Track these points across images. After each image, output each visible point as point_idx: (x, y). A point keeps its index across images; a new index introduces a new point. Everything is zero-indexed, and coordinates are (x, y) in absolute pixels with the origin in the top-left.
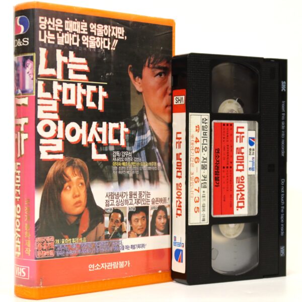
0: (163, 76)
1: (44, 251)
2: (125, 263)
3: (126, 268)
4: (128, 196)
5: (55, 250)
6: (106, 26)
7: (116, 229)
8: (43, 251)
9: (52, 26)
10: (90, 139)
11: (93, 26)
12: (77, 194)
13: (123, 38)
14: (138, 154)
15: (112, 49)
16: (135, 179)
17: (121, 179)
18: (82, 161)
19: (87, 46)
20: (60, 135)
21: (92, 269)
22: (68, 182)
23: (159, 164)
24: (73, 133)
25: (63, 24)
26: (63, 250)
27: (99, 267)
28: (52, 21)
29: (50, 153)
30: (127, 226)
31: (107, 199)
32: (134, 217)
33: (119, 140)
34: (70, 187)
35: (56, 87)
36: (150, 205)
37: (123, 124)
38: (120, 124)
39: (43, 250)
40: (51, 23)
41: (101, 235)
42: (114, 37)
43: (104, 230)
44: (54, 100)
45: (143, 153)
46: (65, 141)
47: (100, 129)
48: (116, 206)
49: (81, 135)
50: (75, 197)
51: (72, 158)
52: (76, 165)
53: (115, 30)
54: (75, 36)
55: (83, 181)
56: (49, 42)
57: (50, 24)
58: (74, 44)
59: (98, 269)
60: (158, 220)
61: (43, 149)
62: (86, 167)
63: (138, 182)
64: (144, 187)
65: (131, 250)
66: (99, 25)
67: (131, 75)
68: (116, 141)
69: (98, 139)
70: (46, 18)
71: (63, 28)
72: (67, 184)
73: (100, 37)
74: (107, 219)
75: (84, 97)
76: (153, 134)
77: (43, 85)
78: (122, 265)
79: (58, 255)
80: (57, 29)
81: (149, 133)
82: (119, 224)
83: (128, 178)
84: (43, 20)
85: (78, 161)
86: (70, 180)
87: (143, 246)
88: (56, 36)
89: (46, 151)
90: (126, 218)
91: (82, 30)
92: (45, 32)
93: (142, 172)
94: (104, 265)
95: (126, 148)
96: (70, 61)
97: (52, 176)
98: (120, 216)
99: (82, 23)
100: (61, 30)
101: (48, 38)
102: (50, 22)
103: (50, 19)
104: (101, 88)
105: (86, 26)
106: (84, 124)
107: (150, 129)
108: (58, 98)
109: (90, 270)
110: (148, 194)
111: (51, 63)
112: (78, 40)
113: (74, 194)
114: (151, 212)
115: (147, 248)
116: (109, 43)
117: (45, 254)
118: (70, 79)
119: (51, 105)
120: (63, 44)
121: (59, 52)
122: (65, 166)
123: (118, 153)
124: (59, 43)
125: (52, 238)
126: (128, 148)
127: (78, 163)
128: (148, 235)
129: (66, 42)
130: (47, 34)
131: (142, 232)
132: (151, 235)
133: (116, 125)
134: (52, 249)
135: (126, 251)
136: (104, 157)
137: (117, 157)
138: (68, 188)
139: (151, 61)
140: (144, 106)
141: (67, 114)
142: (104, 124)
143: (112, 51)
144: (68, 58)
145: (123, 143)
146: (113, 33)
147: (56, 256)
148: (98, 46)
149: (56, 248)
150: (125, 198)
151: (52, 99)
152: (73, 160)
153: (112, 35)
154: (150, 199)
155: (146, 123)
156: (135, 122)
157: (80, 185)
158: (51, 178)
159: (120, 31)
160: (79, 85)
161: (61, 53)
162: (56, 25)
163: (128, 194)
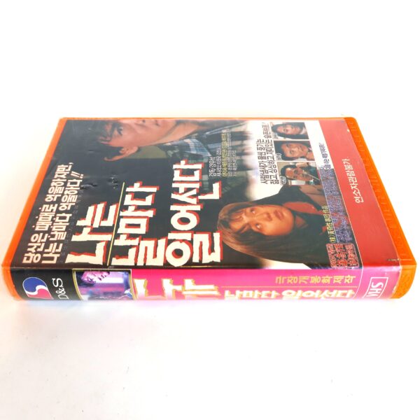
0: (122, 128)
1: (349, 256)
2: (346, 164)
3: (352, 163)
4: (264, 160)
5: (345, 242)
6: (53, 184)
7: (305, 173)
8: (349, 259)
9: (39, 247)
10: (194, 201)
11: (49, 198)
12: (265, 216)
13: (70, 167)
14: (212, 151)
15: (81, 177)
16: (243, 153)
17: (243, 167)
18: (222, 211)
19: (74, 204)
20: (188, 236)
21: (360, 199)
22: (250, 226)
23: (224, 131)
24: (184, 221)
25: (38, 232)
26: (342, 233)
27: (357, 191)
28: (32, 247)
29: (211, 250)
30: (301, 162)
31: (269, 182)
32: (289, 155)
33: (196, 170)
34: (258, 224)
35: (122, 242)
36: (272, 139)
37: (175, 166)
38: (176, 169)
39: (347, 258)
40: (35, 247)
41: (316, 189)
42: (67, 175)
43: (308, 186)
44: (139, 244)
45: (211, 146)
46: (195, 231)
47: (181, 191)
48: (278, 173)
49: (188, 211)
50: (269, 218)
51: (218, 222)
52: (227, 217)
53: (59, 174)
54: (58, 218)
55: (248, 210)
56: (59, 250)
57: (36, 249)
58: (67, 220)
59: (359, 193)
60: (289, 132)
61: (207, 259)
62: (229, 205)
63: (246, 151)
64: (251, 145)
65: (329, 157)
66: (50, 192)
67: (117, 158)
68: (197, 174)
69: (194, 192)
70: (26, 255)
71: (44, 232)
72: (254, 228)
73: (64, 190)
74: (294, 183)
75: (138, 208)
76: (189, 137)
77: (117, 259)
78: (349, 167)
79: (350, 239)
80: (45, 240)
81: (188, 141)
82: (300, 169)
83: (242, 161)
84: (28, 258)
85: (222, 215)
86: (248, 224)
87: (321, 146)
88: (53, 242)
89: (210, 254)
90: (291, 163)
91: (52, 210)
92: (45, 255)
93: (233, 148)
94: (353, 186)
95: (205, 163)
96: (90, 224)
97: (244, 246)
98: (289, 169)
99: (43, 210)
100: (46, 235)
101: (53, 252)
102: (33, 250)
103: (29, 249)
104: (128, 189)
105: (47, 206)
106: (173, 208)
107: (183, 139)
108: (138, 239)
109: (363, 201)
110: (259, 141)
111: (89, 248)
112: (64, 215)
113: (266, 220)
114: (281, 139)
115: (324, 142)
116: (75, 180)
117: (352, 255)
118: (114, 225)
119: (146, 248)
120: (66, 233)
121: (75, 238)
122: (229, 230)
123: (211, 171)
124: (63, 238)
125: (329, 246)
126: (205, 161)
127: (225, 215)
128: (309, 142)
129: (64, 229)
130: (48, 253)
131: (306, 147)
132: (308, 138)
133: (177, 174)
134: (344, 246)
135: (331, 163)
136: (216, 186)
137: (216, 172)
138: (258, 227)
139: (103, 138)
140: (155, 145)
141: (159, 228)
142: (174, 185)
143: (85, 177)
144: (85, 226)
145: (199, 166)
146: (63, 176)
147: (353, 241)
148: (76, 192)
149: (341, 241)
150: (267, 164)
151: (138, 247)
152: (221, 221)
153: (65, 177)
154: (265, 139)
155: (175, 143)
156: (174, 154)
157: (254, 212)
158: (246, 248)
159: (62, 170)
160: (122, 214)
161: (78, 235)
162: (39, 241)
163: (261, 160)
